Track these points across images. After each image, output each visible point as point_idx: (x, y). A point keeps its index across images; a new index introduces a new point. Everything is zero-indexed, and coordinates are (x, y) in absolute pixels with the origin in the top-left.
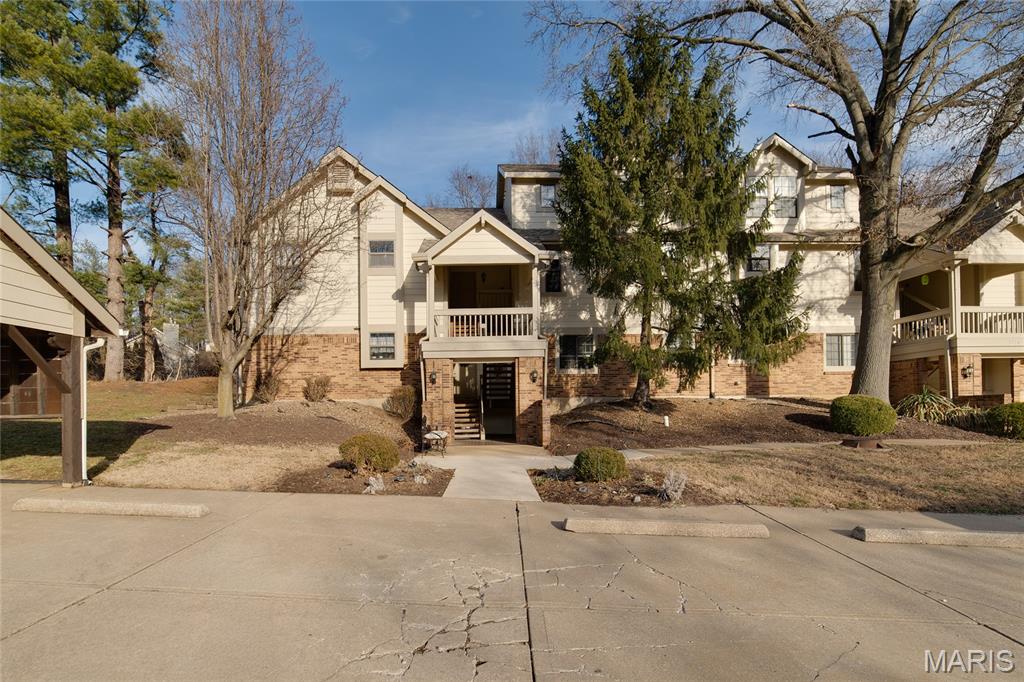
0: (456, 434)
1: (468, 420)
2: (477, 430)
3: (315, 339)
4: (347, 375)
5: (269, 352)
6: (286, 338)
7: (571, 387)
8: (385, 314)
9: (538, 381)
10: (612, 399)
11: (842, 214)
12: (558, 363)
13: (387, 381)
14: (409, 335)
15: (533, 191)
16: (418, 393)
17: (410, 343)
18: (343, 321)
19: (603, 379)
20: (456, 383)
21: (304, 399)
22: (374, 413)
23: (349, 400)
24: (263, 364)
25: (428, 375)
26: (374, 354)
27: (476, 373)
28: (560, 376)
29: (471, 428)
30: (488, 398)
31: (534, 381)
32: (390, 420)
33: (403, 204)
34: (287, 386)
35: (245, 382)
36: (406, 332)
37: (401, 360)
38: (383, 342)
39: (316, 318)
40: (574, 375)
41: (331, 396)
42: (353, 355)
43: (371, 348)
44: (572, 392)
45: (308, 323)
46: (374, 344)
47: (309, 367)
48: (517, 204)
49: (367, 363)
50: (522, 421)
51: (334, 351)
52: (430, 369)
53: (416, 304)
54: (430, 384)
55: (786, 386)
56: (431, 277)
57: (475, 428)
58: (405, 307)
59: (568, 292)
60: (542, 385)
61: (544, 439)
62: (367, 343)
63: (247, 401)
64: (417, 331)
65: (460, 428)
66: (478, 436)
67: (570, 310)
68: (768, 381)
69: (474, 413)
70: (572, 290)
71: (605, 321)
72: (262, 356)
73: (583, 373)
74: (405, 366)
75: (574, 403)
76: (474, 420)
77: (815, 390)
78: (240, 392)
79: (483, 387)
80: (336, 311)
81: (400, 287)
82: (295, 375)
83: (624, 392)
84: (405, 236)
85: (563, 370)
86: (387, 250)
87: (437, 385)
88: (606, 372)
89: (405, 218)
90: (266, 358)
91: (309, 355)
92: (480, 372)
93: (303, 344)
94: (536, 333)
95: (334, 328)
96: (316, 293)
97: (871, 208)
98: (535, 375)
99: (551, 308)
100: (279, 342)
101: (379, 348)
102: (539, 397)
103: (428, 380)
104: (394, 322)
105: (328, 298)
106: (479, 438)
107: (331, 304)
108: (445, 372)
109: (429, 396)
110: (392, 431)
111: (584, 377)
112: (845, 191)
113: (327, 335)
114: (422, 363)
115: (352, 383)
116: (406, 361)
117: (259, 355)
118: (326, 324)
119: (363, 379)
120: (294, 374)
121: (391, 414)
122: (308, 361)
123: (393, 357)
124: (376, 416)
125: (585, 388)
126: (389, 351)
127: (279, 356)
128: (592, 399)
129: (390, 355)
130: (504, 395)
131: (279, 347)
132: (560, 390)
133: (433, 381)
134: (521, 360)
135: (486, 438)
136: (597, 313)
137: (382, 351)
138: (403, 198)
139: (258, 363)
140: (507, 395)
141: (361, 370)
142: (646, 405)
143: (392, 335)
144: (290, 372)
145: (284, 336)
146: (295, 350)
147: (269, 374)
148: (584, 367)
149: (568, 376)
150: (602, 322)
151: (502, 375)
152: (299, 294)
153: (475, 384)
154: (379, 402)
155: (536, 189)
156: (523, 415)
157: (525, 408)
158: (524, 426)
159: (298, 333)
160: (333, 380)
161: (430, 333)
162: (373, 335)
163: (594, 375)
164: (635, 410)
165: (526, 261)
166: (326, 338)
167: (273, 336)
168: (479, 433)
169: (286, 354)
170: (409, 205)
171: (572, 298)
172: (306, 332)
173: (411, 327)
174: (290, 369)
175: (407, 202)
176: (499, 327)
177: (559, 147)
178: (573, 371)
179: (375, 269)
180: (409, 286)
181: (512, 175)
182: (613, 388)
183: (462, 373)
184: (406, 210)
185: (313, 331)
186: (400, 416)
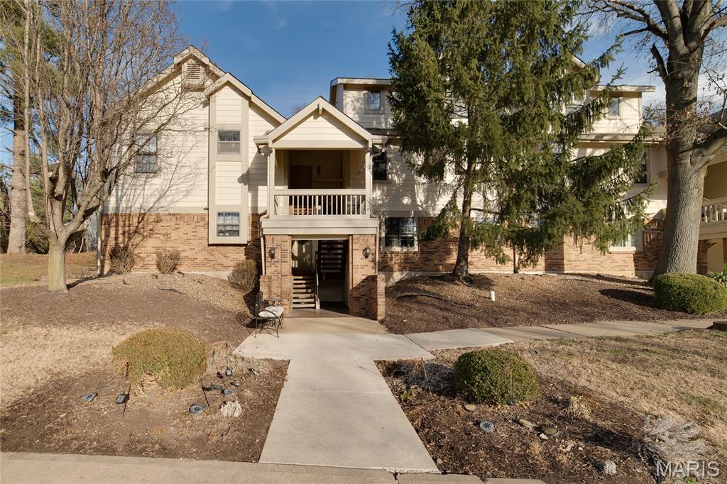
0: (294, 303)
1: (305, 291)
2: (312, 300)
3: (168, 217)
4: (196, 250)
5: (127, 228)
6: (142, 217)
7: (395, 262)
8: (232, 196)
9: (370, 257)
10: (431, 274)
11: (618, 121)
12: (383, 242)
13: (232, 256)
14: (253, 214)
15: (362, 96)
16: (259, 267)
17: (253, 222)
18: (194, 202)
19: (422, 255)
20: (293, 258)
21: (156, 271)
22: (219, 285)
23: (197, 272)
24: (121, 239)
25: (268, 250)
26: (221, 232)
27: (312, 250)
28: (386, 253)
29: (307, 298)
30: (322, 271)
31: (366, 257)
32: (233, 291)
33: (248, 98)
34: (142, 259)
35: (104, 255)
36: (250, 212)
37: (245, 237)
38: (229, 220)
39: (169, 199)
40: (398, 253)
41: (181, 269)
42: (202, 232)
43: (218, 226)
44: (396, 267)
45: (163, 203)
46: (221, 222)
47: (162, 241)
48: (348, 106)
49: (214, 239)
50: (355, 294)
51: (185, 228)
52: (269, 245)
53: (259, 187)
54: (270, 259)
55: (578, 263)
56: (272, 160)
57: (311, 298)
58: (249, 190)
59: (392, 180)
60: (374, 261)
61: (378, 313)
62: (214, 222)
63: (105, 273)
64: (260, 212)
65: (297, 298)
66: (313, 305)
67: (395, 195)
68: (563, 259)
69: (310, 285)
70: (396, 178)
71: (424, 206)
72: (120, 232)
73: (405, 251)
74: (248, 242)
75: (397, 276)
76: (310, 291)
77: (603, 267)
78: (99, 264)
79: (318, 261)
80: (188, 193)
81: (245, 172)
82: (150, 249)
83: (441, 267)
84: (250, 128)
85: (388, 248)
86: (235, 139)
87: (276, 259)
88: (426, 249)
89: (251, 112)
90: (124, 233)
91: (163, 232)
92: (315, 249)
93: (157, 222)
94: (368, 213)
95: (186, 208)
96: (170, 177)
97: (682, 99)
98: (368, 251)
99: (378, 193)
100: (136, 220)
101: (225, 226)
102: (371, 272)
103: (267, 255)
104: (239, 203)
105: (180, 181)
106: (315, 308)
107: (184, 187)
108: (283, 248)
109: (269, 269)
110: (234, 302)
111: (407, 254)
112: (619, 101)
113: (179, 214)
114: (262, 239)
115: (201, 257)
116: (250, 238)
117: (117, 231)
118: (179, 204)
119: (210, 254)
120: (148, 248)
121: (235, 285)
122: (162, 237)
123: (238, 235)
124: (219, 288)
125: (407, 263)
126: (234, 229)
127: (135, 232)
128: (413, 274)
129: (236, 233)
130: (335, 269)
131: (137, 224)
132: (385, 265)
133: (272, 256)
134: (354, 237)
135: (321, 308)
136: (418, 199)
137: (228, 228)
138: (248, 93)
139: (116, 238)
140: (338, 269)
141: (209, 245)
142: (465, 279)
143: (237, 215)
144: (145, 247)
145: (140, 215)
146: (150, 227)
147: (126, 248)
148: (406, 246)
149: (392, 253)
150: (421, 206)
151: (334, 252)
152: (154, 177)
153: (311, 259)
154: (225, 274)
155: (364, 94)
156: (356, 289)
157: (358, 282)
158: (357, 299)
159: (154, 212)
160: (182, 254)
161: (271, 212)
162: (220, 214)
163: (415, 252)
164: (458, 285)
165: (359, 146)
166: (178, 217)
167: (130, 214)
168: (314, 303)
169: (142, 230)
170: (254, 99)
171: (395, 184)
172: (160, 211)
173: (255, 208)
174: (145, 244)
175: (253, 97)
176: (334, 207)
177: (389, 46)
178: (397, 249)
179: (223, 156)
180: (253, 171)
181: (345, 81)
182: (431, 264)
183: (300, 250)
184: (252, 104)
185: (167, 210)
186: (241, 288)
